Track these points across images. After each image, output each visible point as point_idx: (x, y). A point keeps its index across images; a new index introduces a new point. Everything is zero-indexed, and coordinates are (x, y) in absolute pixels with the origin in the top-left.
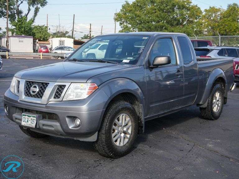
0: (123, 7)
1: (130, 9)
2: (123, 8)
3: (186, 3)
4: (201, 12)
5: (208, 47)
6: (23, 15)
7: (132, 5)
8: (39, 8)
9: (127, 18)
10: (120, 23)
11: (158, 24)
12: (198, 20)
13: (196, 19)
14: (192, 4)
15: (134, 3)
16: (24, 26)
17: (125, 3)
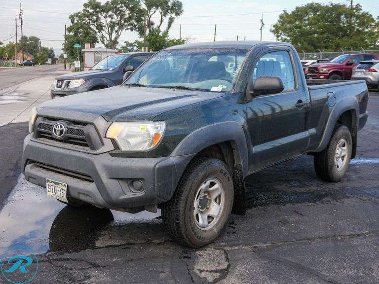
0: (281, 17)
1: (288, 19)
2: (280, 19)
3: (355, 11)
4: (373, 21)
5: (373, 61)
6: (155, 27)
7: (291, 15)
8: (174, 18)
9: (285, 30)
10: (277, 35)
11: (322, 36)
12: (369, 29)
13: (367, 28)
14: (362, 12)
15: (293, 13)
16: (159, 40)
17: (283, 13)
